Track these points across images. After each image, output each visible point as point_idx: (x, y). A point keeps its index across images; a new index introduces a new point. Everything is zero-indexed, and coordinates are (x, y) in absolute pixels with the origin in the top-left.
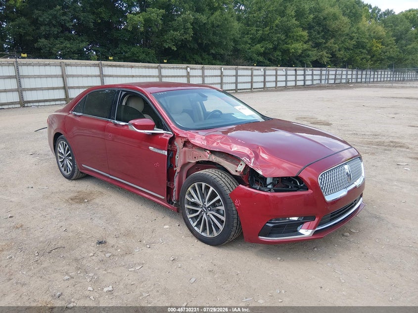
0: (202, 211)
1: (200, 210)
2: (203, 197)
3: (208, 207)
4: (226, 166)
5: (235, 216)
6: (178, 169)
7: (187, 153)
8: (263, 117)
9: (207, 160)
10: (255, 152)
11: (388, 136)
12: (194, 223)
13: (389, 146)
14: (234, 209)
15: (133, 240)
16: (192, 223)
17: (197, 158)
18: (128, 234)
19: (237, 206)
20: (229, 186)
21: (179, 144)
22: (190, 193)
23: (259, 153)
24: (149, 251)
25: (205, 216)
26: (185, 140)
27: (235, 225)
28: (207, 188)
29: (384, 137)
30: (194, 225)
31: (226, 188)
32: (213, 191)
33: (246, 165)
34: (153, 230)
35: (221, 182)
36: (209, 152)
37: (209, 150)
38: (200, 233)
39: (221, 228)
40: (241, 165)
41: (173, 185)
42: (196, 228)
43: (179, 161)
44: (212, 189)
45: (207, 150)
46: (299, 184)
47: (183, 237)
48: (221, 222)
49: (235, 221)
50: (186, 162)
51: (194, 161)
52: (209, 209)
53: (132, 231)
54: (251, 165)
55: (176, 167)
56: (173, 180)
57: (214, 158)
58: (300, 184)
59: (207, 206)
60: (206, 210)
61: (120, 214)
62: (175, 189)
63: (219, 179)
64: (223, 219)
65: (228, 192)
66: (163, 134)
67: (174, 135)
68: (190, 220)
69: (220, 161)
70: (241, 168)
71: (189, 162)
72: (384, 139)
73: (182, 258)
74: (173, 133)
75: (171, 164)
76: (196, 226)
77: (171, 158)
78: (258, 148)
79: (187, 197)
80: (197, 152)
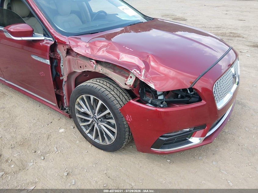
0: (93, 121)
1: (91, 120)
2: (92, 108)
3: (99, 119)
4: (114, 78)
5: (127, 129)
6: (65, 78)
7: (72, 62)
8: (145, 17)
9: (93, 71)
10: (145, 62)
11: (227, 28)
12: (87, 130)
13: (230, 36)
14: (125, 123)
15: (28, 151)
16: (84, 130)
17: (82, 67)
18: (24, 143)
19: (129, 121)
20: (119, 99)
21: (61, 51)
22: (79, 104)
23: (150, 62)
24: (43, 164)
25: (96, 126)
26: (67, 47)
27: (127, 137)
28: (96, 102)
29: (224, 29)
30: (87, 132)
31: (115, 102)
32: (102, 105)
33: (136, 78)
34: (49, 136)
35: (110, 96)
36: (94, 62)
37: (95, 60)
38: (93, 139)
39: (113, 138)
40: (131, 77)
41: (63, 93)
42: (89, 135)
43: (65, 70)
44: (100, 102)
45: (92, 59)
46: (189, 92)
47: (78, 142)
48: (113, 133)
49: (127, 133)
50: (72, 71)
51: (79, 71)
52: (100, 120)
53: (27, 138)
54: (142, 78)
55: (62, 76)
56: (62, 88)
57: (100, 69)
58: (191, 92)
59: (97, 117)
60: (97, 121)
61: (18, 118)
62: (65, 97)
63: (107, 93)
64: (115, 130)
65: (118, 106)
66: (43, 40)
67: (55, 42)
68: (82, 127)
69: (107, 73)
70: (131, 81)
71: (75, 72)
72: (224, 31)
73: (76, 170)
74: (53, 39)
75: (57, 73)
76: (89, 133)
77: (55, 67)
78: (148, 56)
79: (76, 107)
80: (82, 62)
